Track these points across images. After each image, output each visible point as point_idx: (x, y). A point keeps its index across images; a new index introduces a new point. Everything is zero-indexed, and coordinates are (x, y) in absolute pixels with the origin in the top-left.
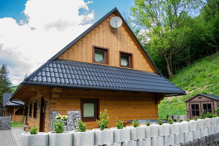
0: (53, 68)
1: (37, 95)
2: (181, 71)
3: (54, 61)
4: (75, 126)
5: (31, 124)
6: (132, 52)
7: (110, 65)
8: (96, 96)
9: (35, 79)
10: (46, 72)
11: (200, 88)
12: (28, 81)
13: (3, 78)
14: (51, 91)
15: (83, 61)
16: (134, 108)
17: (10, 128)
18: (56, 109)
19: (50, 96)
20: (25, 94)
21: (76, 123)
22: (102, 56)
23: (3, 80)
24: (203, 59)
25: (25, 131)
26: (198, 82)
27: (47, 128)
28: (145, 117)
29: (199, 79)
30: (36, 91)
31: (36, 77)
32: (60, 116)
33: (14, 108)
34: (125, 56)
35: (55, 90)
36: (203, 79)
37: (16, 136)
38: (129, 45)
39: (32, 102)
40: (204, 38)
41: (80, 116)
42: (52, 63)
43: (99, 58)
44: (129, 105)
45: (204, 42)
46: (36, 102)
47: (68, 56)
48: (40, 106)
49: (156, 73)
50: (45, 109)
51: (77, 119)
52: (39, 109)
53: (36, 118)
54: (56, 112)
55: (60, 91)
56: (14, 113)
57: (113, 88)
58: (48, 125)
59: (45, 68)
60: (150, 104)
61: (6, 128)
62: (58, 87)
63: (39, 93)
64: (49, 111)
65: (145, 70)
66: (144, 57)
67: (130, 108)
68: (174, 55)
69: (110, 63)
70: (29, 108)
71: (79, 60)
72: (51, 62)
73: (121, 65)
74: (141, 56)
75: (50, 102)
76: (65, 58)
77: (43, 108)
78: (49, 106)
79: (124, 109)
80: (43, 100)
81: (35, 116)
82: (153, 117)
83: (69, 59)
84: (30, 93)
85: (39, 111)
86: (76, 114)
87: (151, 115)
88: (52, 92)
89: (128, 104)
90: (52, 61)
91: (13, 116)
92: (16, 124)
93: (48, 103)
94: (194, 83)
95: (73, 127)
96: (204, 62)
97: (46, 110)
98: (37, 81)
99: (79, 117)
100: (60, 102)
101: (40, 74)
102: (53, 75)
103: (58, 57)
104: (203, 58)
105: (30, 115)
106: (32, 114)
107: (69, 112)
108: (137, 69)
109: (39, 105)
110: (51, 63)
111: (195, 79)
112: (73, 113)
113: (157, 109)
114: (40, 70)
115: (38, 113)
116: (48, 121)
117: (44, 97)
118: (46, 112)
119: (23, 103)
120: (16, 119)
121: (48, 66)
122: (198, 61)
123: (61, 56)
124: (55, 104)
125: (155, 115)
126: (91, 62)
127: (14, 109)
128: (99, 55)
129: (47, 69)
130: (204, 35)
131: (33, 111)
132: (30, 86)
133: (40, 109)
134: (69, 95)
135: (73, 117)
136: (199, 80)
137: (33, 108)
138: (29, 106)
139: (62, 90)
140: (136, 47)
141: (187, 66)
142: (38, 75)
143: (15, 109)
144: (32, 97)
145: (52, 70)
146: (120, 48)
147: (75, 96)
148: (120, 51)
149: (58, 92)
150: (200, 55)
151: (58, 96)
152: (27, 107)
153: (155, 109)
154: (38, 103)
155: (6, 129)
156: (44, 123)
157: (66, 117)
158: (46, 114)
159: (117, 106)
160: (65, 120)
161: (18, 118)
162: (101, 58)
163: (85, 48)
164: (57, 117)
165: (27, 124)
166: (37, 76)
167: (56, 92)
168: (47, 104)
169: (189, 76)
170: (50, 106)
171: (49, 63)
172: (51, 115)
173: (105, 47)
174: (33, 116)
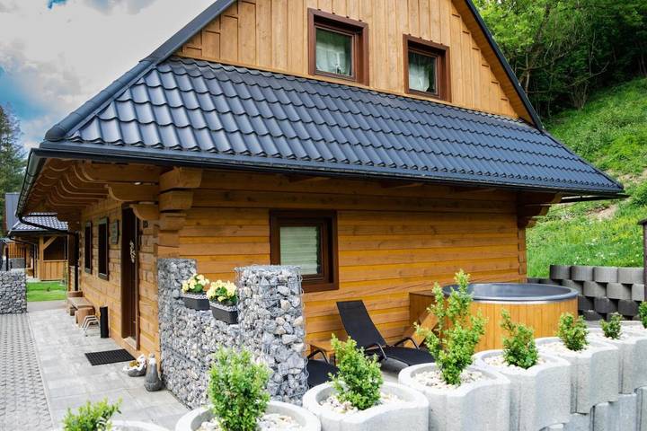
0: (165, 90)
1: (106, 197)
2: (557, 123)
3: (164, 62)
4: (278, 332)
5: (93, 294)
6: (447, 43)
7: (372, 88)
8: (323, 201)
9: (93, 133)
10: (135, 104)
11: (627, 177)
12: (63, 140)
13: (3, 148)
14: (157, 184)
15: (274, 68)
16: (453, 241)
17: (25, 309)
18: (180, 250)
19: (157, 203)
20: (65, 194)
21: (280, 320)
22: (343, 52)
23: (5, 153)
24: (628, 87)
25: (74, 319)
26: (621, 158)
27: (148, 318)
28: (488, 272)
29: (623, 148)
30: (103, 185)
31: (95, 124)
32: (203, 281)
33: (38, 239)
34: (423, 54)
35: (174, 178)
36: (636, 147)
37: (42, 340)
38: (435, 15)
39: (91, 222)
40: (640, 18)
41: (296, 290)
42: (159, 72)
43: (331, 59)
44: (436, 233)
45: (634, 29)
46: (104, 221)
47: (219, 47)
48: (120, 237)
49: (525, 121)
50: (138, 249)
51: (283, 302)
52: (115, 247)
53: (108, 279)
54: (184, 264)
55: (195, 182)
56: (41, 255)
57: (394, 170)
58: (152, 308)
59: (131, 87)
60: (503, 227)
61: (9, 310)
62: (189, 165)
63: (111, 193)
64: (155, 259)
65: (487, 109)
66: (485, 63)
67: (438, 244)
68: (538, 70)
69: (371, 80)
70: (82, 241)
71: (260, 65)
72: (153, 66)
73: (410, 87)
74: (477, 56)
75: (158, 226)
76: (208, 54)
77: (132, 244)
78: (151, 240)
79: (419, 246)
80: (128, 215)
81: (104, 269)
82: (510, 270)
83: (223, 60)
84: (79, 191)
85: (115, 255)
86: (280, 283)
87: (505, 265)
88: (165, 185)
89: (432, 227)
90: (158, 65)
91: (38, 264)
92: (48, 290)
93: (151, 228)
94: (607, 159)
95: (267, 337)
96: (632, 94)
97: (141, 254)
98: (101, 141)
99: (293, 293)
100: (194, 223)
101: (111, 113)
102: (165, 116)
103: (181, 48)
104: (628, 83)
105: (88, 265)
106: (94, 264)
107: (248, 272)
108: (464, 105)
109: (116, 235)
110: (154, 73)
111: (608, 148)
112: (268, 279)
113: (522, 246)
114: (112, 96)
115: (112, 260)
116: (153, 297)
117: (132, 206)
118: (142, 261)
119: (64, 226)
120: (48, 272)
121: (145, 84)
122: (609, 91)
123: (190, 45)
124: (174, 231)
125: (516, 265)
126: (305, 74)
127: (38, 243)
128: (331, 50)
129: (142, 95)
130: (636, 8)
131: (96, 251)
132: (76, 163)
133: (120, 247)
134: (227, 195)
135: (267, 295)
136: (625, 151)
137: (96, 241)
138: (83, 235)
139: (204, 180)
140: (458, 24)
141: (577, 109)
142: (103, 117)
143: (41, 241)
144: (91, 205)
145: (159, 97)
146: (408, 26)
147: (249, 199)
148: (405, 36)
149: (188, 186)
150: (618, 74)
151: (186, 202)
152: (77, 237)
153: (518, 245)
154: (111, 226)
155: (10, 312)
156: (139, 299)
157: (231, 289)
158: (143, 266)
159: (396, 237)
160: (225, 302)
161: (54, 270)
162: (339, 62)
163: (280, 20)
164: (189, 283)
165: (80, 295)
166: (101, 120)
167: (181, 186)
168: (145, 231)
169: (588, 139)
170: (157, 240)
171: (147, 71)
172: (161, 273)
173: (354, 17)
174: (96, 269)
